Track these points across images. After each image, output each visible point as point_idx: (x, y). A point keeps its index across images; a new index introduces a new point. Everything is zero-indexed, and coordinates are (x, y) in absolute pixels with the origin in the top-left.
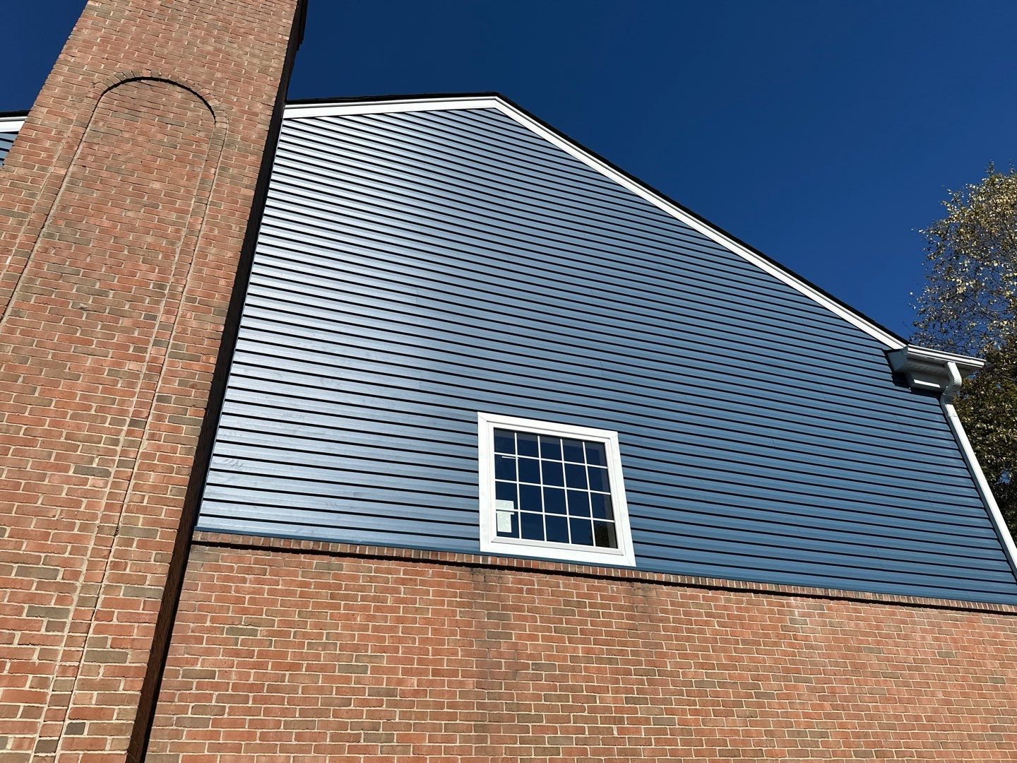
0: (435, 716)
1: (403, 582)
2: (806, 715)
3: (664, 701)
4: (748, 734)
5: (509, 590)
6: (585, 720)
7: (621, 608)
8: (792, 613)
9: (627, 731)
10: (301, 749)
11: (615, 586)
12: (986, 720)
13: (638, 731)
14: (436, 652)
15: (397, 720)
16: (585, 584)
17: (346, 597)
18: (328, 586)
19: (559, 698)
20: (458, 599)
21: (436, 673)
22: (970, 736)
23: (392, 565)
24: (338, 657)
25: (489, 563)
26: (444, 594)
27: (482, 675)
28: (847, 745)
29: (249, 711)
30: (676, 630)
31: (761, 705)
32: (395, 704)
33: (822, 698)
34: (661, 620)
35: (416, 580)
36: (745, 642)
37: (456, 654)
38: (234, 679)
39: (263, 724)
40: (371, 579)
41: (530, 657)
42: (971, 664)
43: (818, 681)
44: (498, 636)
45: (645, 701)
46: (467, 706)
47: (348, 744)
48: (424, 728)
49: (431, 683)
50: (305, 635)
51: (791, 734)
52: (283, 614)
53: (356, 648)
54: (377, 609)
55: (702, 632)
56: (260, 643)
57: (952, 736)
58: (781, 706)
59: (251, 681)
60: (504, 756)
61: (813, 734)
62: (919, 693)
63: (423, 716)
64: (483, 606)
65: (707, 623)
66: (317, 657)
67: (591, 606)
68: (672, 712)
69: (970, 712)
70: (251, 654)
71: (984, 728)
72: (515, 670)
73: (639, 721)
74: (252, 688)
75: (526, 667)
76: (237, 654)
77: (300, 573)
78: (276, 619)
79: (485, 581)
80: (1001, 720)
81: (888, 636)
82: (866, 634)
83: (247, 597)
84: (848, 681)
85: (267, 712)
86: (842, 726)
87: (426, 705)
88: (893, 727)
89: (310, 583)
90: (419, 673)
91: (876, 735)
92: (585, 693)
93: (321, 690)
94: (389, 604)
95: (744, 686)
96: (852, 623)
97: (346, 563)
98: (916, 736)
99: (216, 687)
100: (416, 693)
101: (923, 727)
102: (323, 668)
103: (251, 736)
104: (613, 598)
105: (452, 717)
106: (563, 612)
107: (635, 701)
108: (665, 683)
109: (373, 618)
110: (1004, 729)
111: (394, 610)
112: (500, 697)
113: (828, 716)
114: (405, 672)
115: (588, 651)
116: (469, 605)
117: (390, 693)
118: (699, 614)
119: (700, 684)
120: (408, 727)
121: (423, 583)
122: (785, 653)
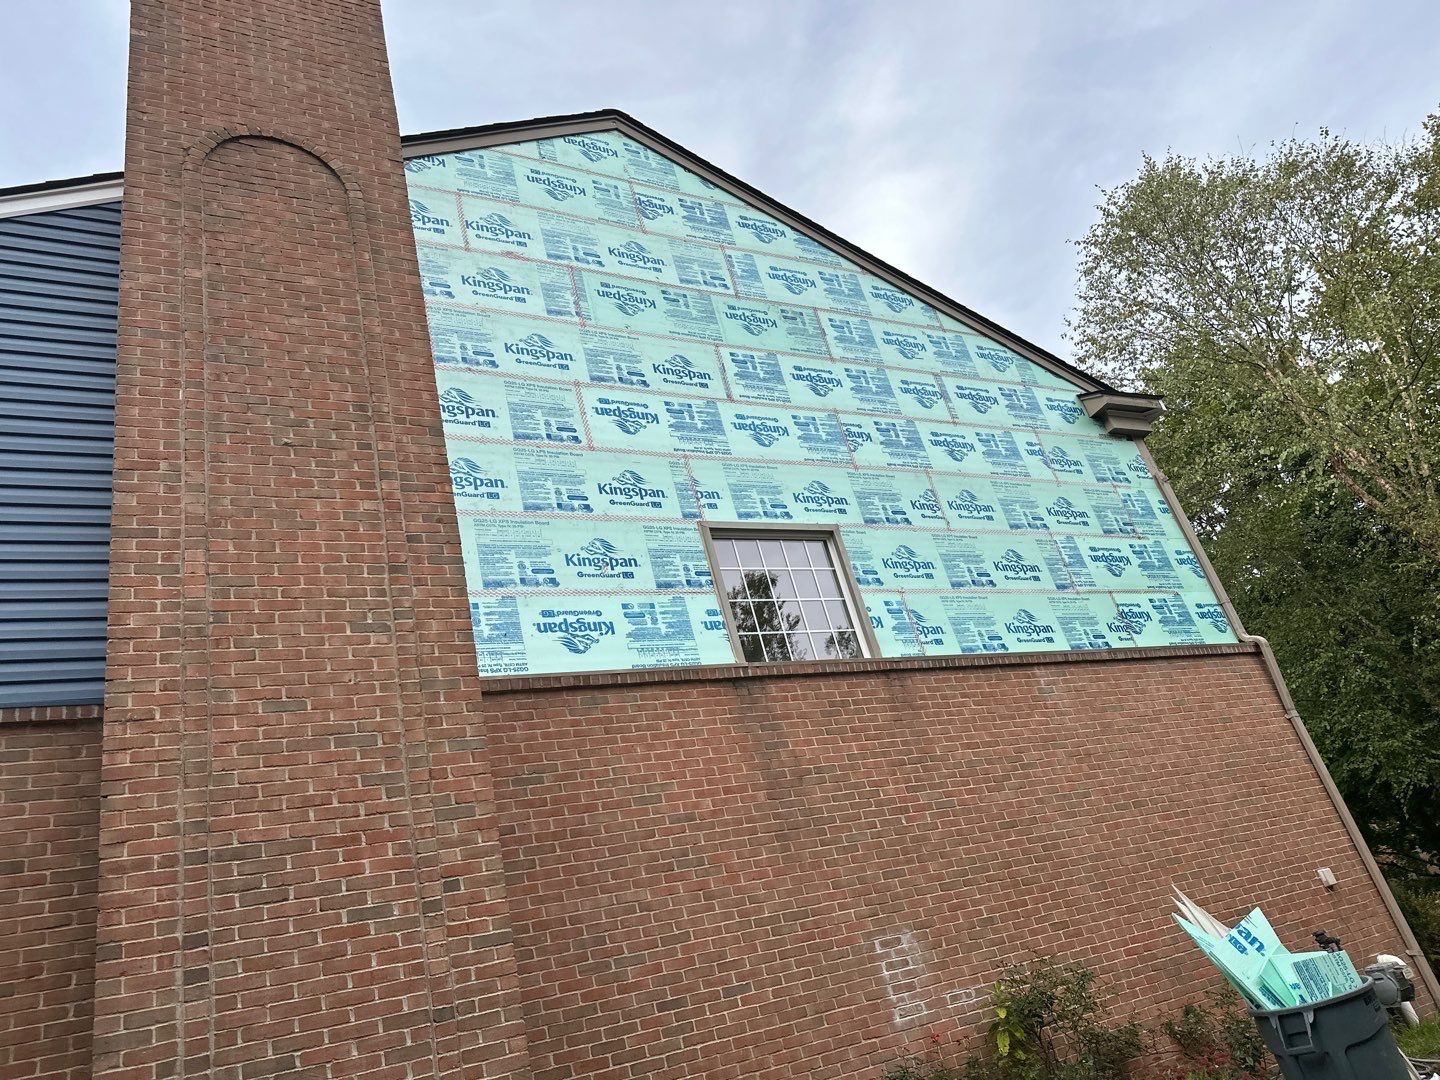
0: (737, 833)
1: (671, 706)
2: (1069, 779)
3: (941, 785)
4: (1021, 805)
5: (774, 699)
6: (875, 814)
7: (883, 701)
8: (1038, 683)
9: (913, 819)
10: (620, 888)
11: (872, 683)
12: (1221, 759)
13: (924, 817)
14: (722, 771)
15: (703, 843)
16: (844, 684)
17: (620, 730)
18: (599, 721)
19: (846, 797)
20: (729, 716)
21: (727, 791)
22: (1209, 776)
23: (657, 691)
24: (630, 791)
25: (750, 675)
26: (713, 713)
27: (770, 787)
28: (1108, 801)
29: (559, 859)
30: (937, 715)
31: (1027, 776)
32: (698, 828)
33: (1080, 761)
34: (922, 707)
35: (683, 703)
36: (1002, 718)
37: (741, 770)
38: (535, 830)
39: (577, 870)
40: (640, 708)
41: (810, 762)
42: (1202, 708)
43: (1074, 745)
44: (776, 746)
45: (924, 788)
46: (765, 818)
47: (663, 874)
48: (729, 846)
49: (725, 801)
50: (592, 774)
51: (1058, 798)
52: (563, 756)
53: (645, 779)
54: (655, 737)
55: (961, 713)
56: (549, 790)
57: (1195, 778)
58: (1045, 774)
59: (552, 829)
60: (810, 860)
61: (1078, 796)
62: (1161, 743)
63: (726, 835)
64: (753, 719)
65: (963, 704)
66: (610, 794)
67: (855, 703)
68: (949, 795)
69: (1207, 753)
70: (544, 803)
71: (1220, 766)
72: (800, 777)
73: (922, 808)
74: (555, 836)
75: (809, 772)
76: (530, 804)
77: (567, 712)
78: (558, 763)
79: (750, 694)
80: (1233, 756)
81: (1127, 693)
82: (1108, 694)
83: (522, 745)
84: (1099, 742)
85: (577, 857)
86: (1102, 784)
87: (726, 824)
88: (1144, 778)
89: (581, 721)
90: (711, 793)
91: (1131, 788)
92: (868, 789)
93: (623, 826)
94: (664, 730)
95: (1011, 760)
96: (1094, 685)
97: (610, 696)
98: (1164, 783)
99: (520, 841)
100: (714, 814)
101: (1169, 774)
102: (619, 805)
103: (568, 883)
104: (873, 693)
105: (753, 831)
106: (830, 714)
107: (915, 789)
108: (937, 768)
109: (651, 747)
110: (1235, 764)
111: (671, 735)
112: (792, 804)
113: (1088, 777)
114: (699, 795)
115: (861, 748)
116: (741, 720)
117: (690, 818)
118: (954, 697)
119: (970, 763)
120: (715, 848)
121: (690, 705)
122: (1041, 723)
